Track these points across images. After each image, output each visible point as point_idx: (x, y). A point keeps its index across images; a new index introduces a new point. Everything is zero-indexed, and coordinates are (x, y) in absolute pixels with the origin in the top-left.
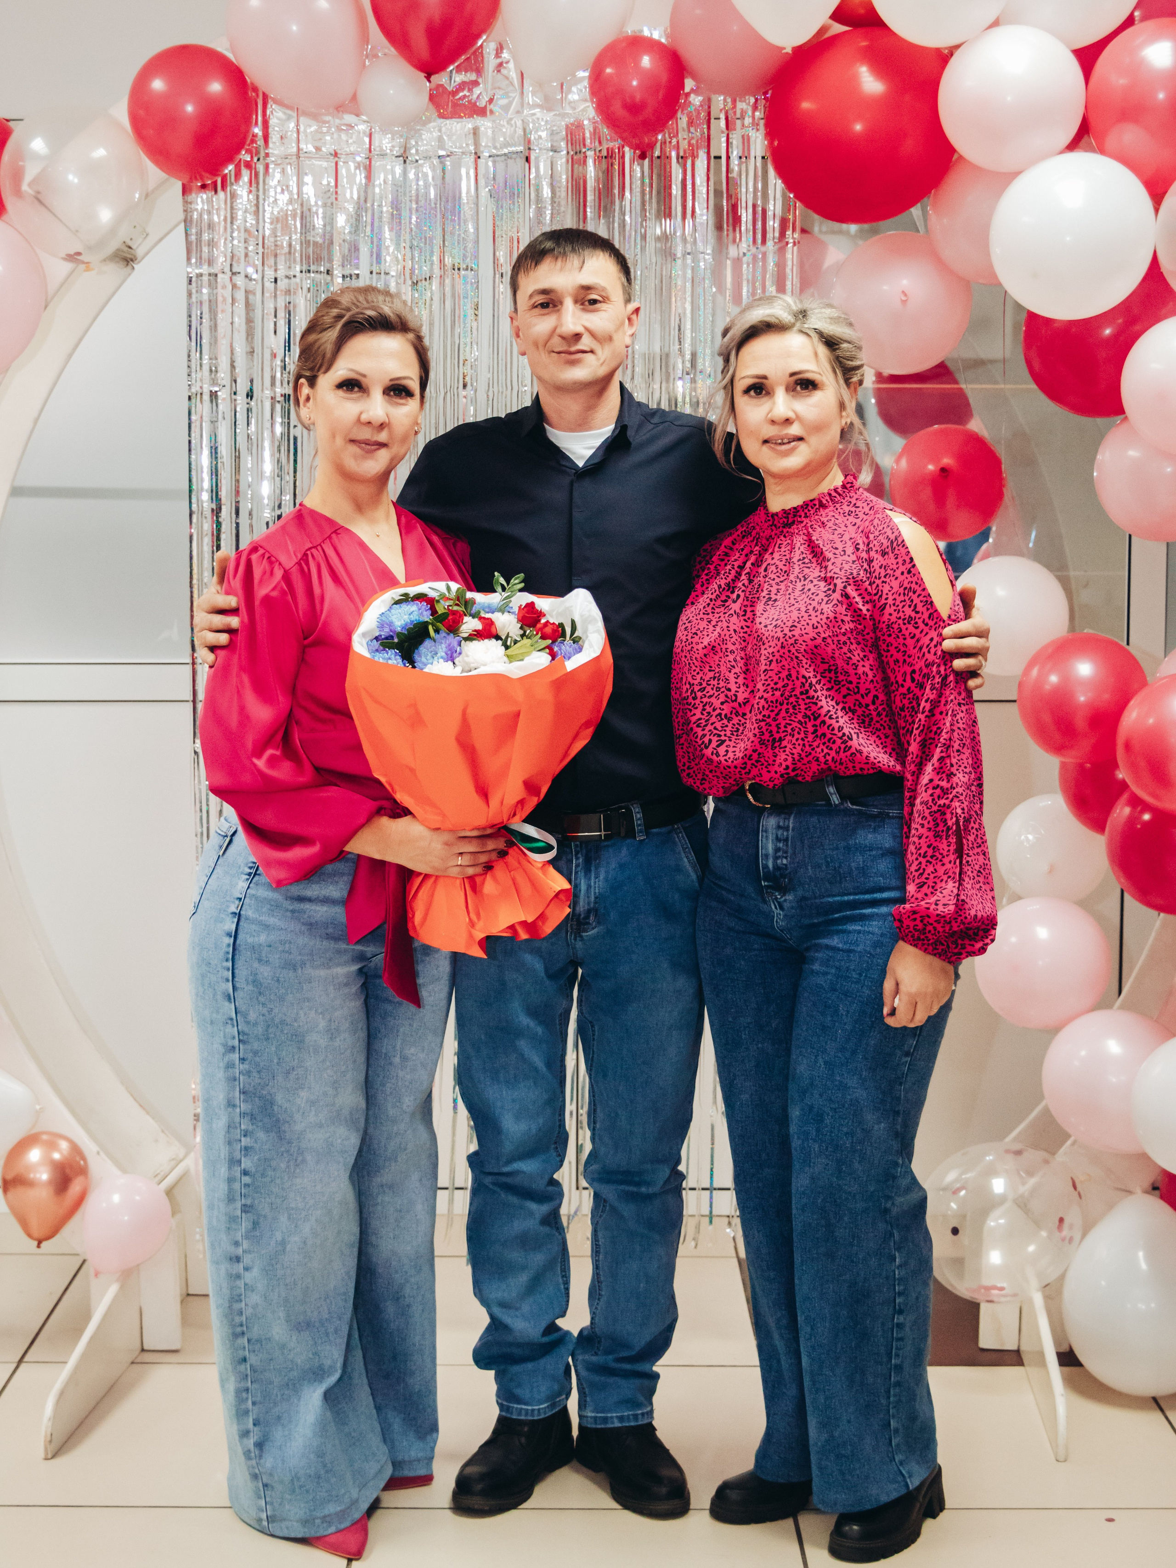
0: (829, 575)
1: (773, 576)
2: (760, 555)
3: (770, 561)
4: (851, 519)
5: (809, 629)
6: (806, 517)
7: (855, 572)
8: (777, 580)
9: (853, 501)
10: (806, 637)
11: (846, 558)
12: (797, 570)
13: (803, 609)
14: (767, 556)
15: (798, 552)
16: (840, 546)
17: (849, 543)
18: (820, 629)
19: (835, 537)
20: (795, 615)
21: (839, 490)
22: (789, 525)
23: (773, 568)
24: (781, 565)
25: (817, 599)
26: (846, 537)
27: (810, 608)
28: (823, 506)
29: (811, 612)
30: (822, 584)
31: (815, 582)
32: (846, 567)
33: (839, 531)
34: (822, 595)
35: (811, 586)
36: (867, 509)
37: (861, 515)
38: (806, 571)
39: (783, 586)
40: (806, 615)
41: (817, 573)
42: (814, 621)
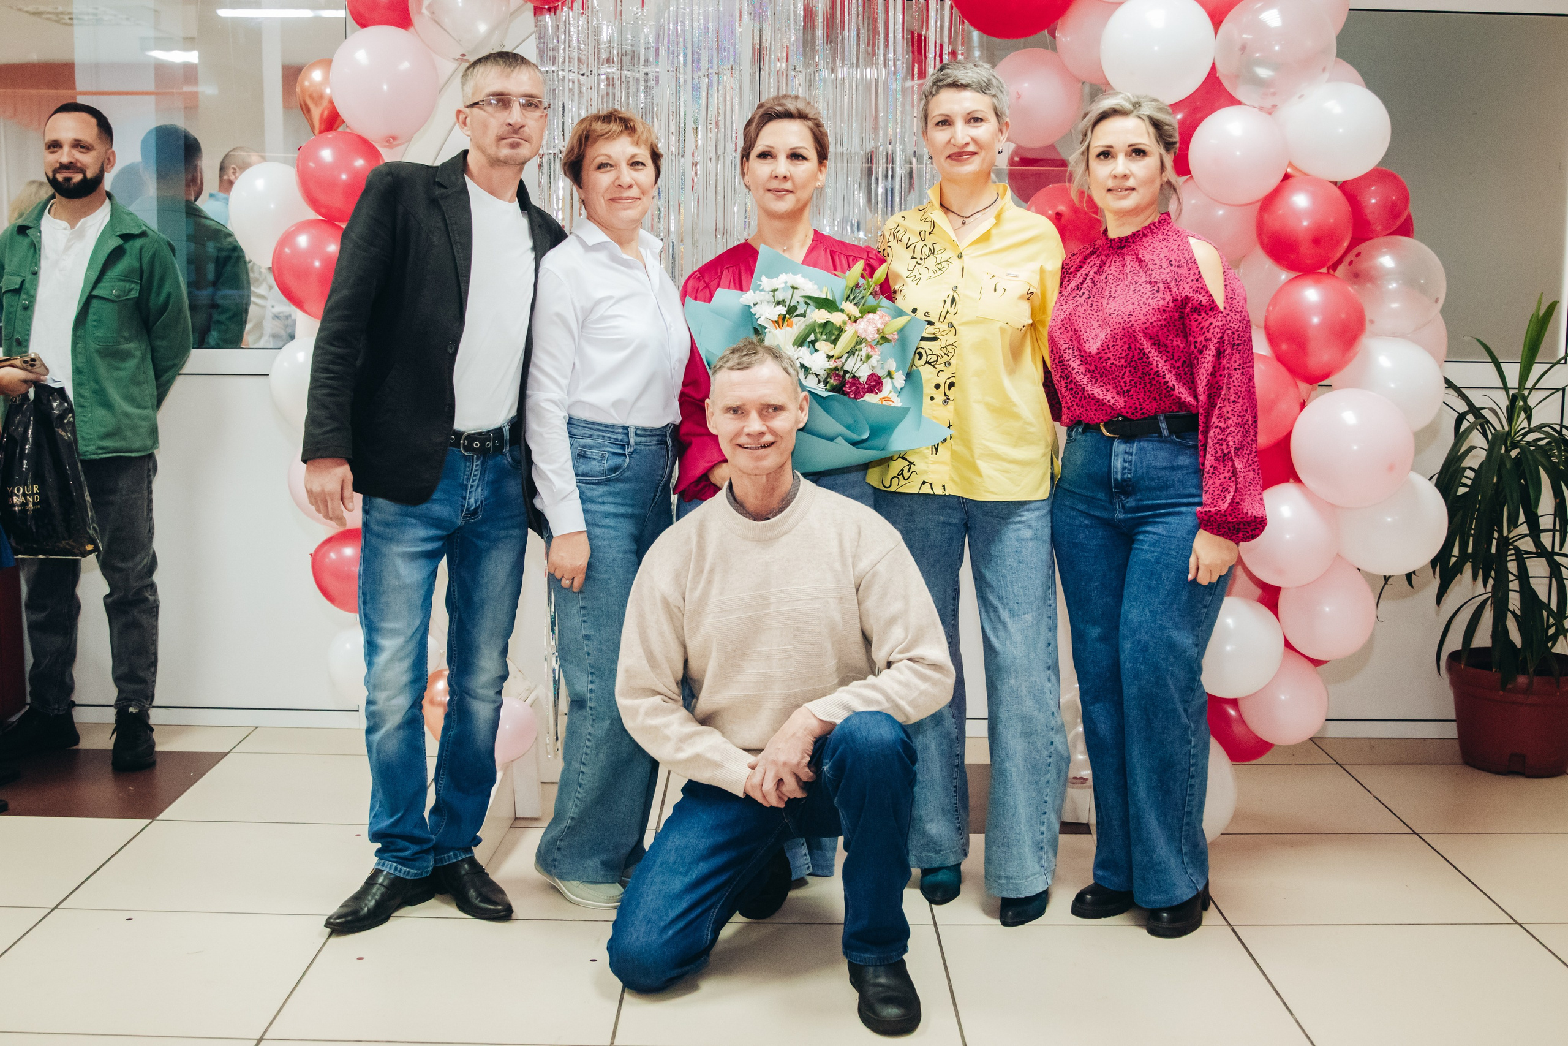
0: (1153, 280)
1: (1111, 281)
2: (1101, 267)
3: (1109, 272)
4: (1165, 243)
5: (1141, 317)
6: (1133, 242)
7: (1169, 280)
8: (1115, 284)
9: (1166, 232)
10: (1139, 322)
11: (1162, 270)
12: (1129, 278)
13: (1136, 303)
14: (1106, 268)
15: (1129, 267)
16: (1158, 262)
17: (1164, 260)
18: (1148, 317)
19: (1155, 257)
20: (1131, 307)
21: (1156, 224)
22: (1122, 248)
23: (1111, 276)
24: (1116, 274)
25: (1146, 296)
26: (1162, 256)
27: (1141, 302)
28: (1145, 235)
29: (1142, 305)
30: (1149, 286)
31: (1143, 285)
32: (1163, 276)
33: (1157, 252)
34: (1149, 294)
35: (1140, 288)
36: (1175, 237)
37: (1171, 241)
38: (1136, 278)
39: (1119, 288)
40: (1138, 307)
41: (1144, 279)
42: (1144, 311)
